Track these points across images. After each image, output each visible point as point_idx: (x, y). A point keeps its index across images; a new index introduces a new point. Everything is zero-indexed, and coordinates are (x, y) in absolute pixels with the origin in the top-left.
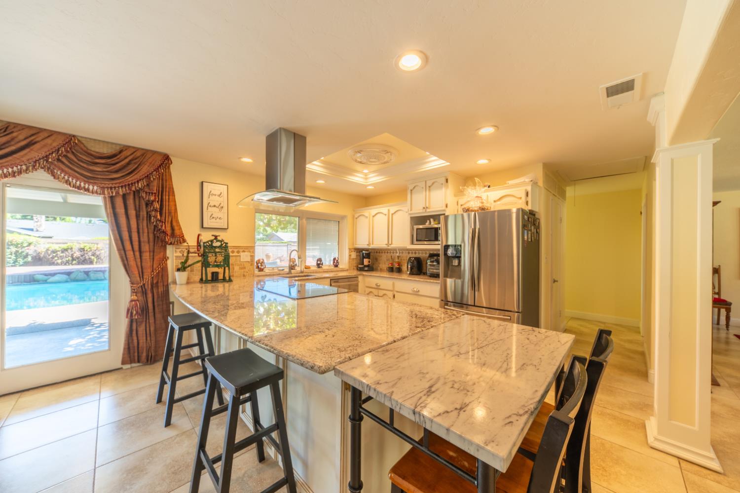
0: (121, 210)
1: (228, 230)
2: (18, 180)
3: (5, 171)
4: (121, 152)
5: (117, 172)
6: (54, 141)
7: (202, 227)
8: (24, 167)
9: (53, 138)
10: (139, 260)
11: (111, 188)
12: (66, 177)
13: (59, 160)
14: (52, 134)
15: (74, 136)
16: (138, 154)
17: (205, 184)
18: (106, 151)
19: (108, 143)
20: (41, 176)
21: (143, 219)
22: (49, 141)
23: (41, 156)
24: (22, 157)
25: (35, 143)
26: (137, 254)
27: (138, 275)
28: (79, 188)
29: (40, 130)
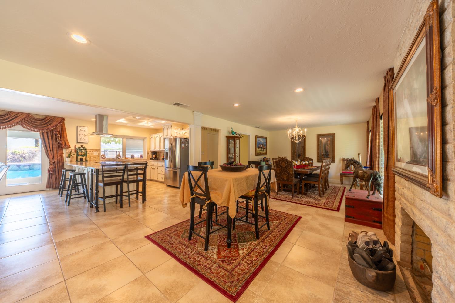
0: (46, 137)
1: (88, 143)
2: (12, 128)
3: (8, 126)
4: (46, 118)
5: (44, 124)
6: (23, 116)
7: (77, 142)
8: (14, 124)
9: (23, 115)
10: (52, 154)
11: (42, 130)
12: (27, 127)
13: (25, 122)
14: (22, 113)
15: (30, 114)
16: (52, 118)
17: (78, 127)
18: (41, 118)
19: (41, 115)
20: (19, 127)
21: (54, 140)
22: (21, 116)
23: (19, 121)
24: (13, 121)
25: (17, 117)
26: (52, 151)
27: (52, 159)
28: (31, 130)
29: (18, 113)
